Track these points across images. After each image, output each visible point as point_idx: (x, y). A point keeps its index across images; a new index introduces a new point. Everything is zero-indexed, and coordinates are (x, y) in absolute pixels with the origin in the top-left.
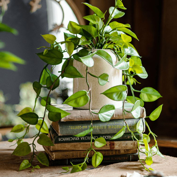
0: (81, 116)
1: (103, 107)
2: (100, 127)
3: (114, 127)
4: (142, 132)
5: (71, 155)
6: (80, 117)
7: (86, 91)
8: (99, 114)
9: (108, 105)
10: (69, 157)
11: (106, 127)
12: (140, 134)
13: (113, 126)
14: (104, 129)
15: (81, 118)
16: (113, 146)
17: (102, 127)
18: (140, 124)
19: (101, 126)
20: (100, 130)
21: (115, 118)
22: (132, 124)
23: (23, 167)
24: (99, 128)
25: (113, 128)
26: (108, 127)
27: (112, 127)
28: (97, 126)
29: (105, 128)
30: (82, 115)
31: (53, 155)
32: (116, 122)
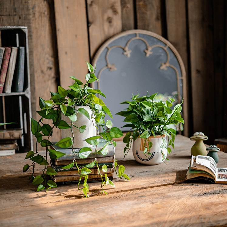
5: (67, 179)
7: (71, 138)
8: (79, 153)
9: (86, 148)
10: (65, 181)
16: (96, 172)
23: (39, 190)
31: (55, 179)
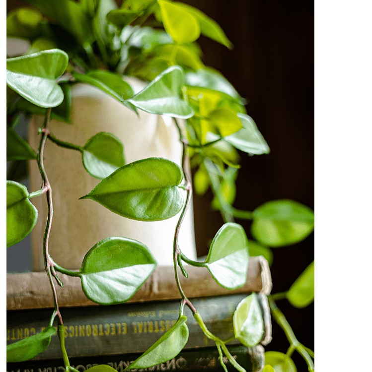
0: (32, 293)
1: (95, 246)
2: (104, 330)
3: (154, 329)
4: (256, 340)
6: (29, 295)
8: (84, 278)
11: (125, 329)
12: (254, 350)
13: (150, 324)
14: (118, 337)
15: (32, 299)
17: (113, 329)
18: (250, 314)
19: (107, 326)
20: (106, 340)
21: (160, 295)
22: (223, 315)
24: (101, 334)
25: (151, 331)
26: (135, 329)
27: (148, 327)
28: (95, 327)
29: (124, 333)
30: (35, 290)
32: (165, 309)
